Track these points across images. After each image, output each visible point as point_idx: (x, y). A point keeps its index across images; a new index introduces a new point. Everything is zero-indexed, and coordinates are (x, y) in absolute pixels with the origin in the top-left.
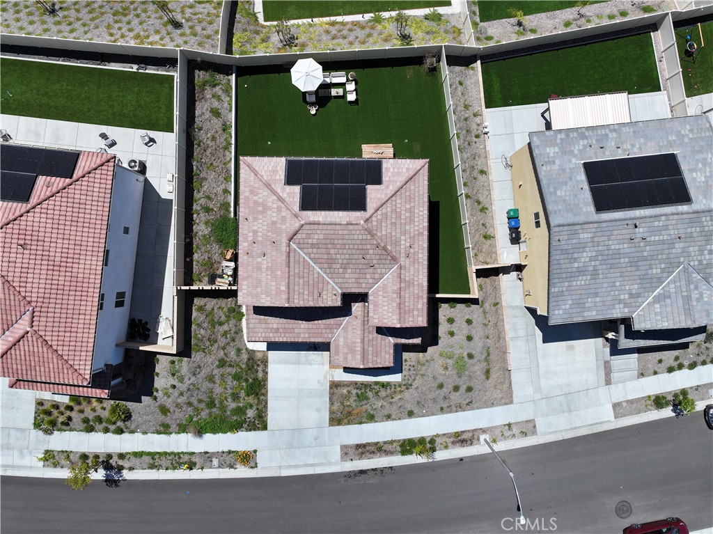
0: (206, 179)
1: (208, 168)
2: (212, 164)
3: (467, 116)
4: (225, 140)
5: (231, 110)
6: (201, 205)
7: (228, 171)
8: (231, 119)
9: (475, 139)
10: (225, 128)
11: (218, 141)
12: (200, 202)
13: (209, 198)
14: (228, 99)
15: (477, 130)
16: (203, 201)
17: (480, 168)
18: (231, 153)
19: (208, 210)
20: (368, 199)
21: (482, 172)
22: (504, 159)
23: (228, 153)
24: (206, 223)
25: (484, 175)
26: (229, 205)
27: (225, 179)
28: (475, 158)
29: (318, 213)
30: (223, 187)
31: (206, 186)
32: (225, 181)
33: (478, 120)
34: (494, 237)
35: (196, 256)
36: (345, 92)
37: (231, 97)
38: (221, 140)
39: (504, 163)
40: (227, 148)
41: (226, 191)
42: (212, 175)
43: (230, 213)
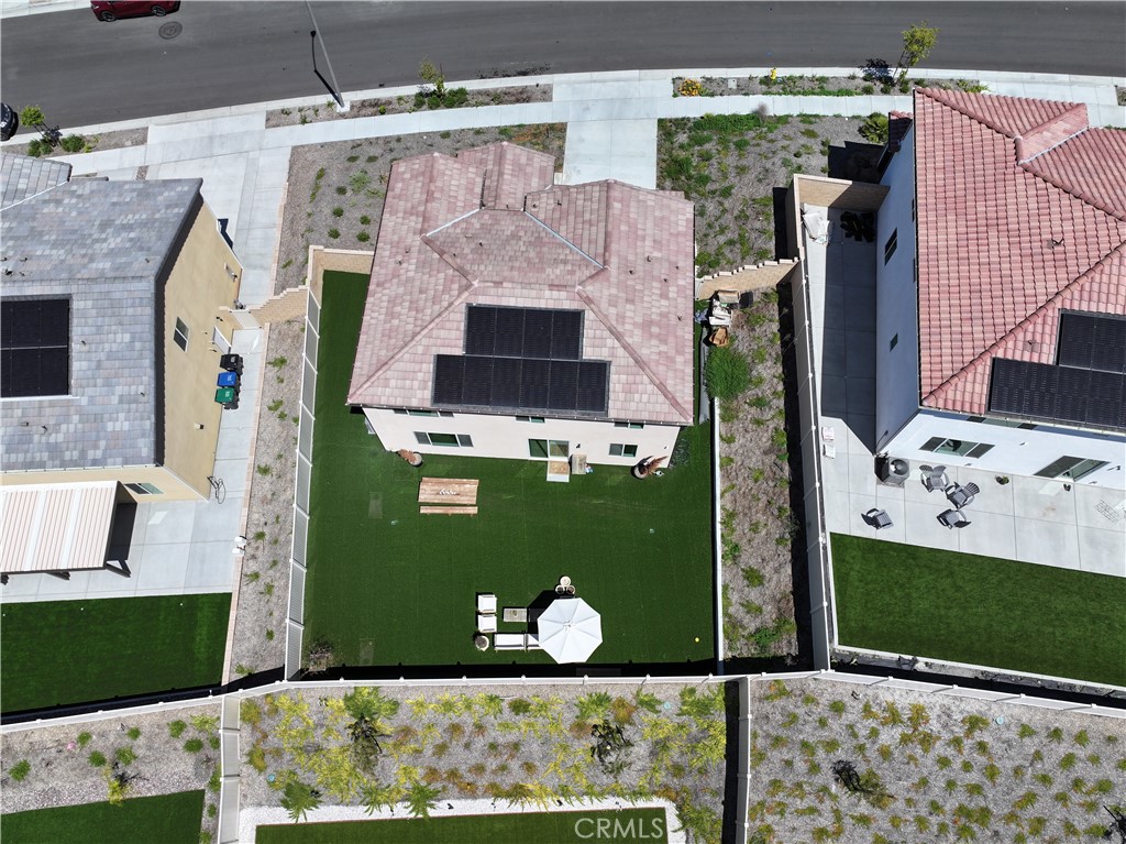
0: (765, 453)
1: (762, 473)
2: (756, 481)
3: (271, 572)
4: (733, 530)
5: (725, 587)
6: (770, 408)
7: (726, 475)
8: (724, 571)
9: (266, 530)
10: (734, 552)
11: (747, 526)
12: (772, 412)
13: (758, 422)
14: (731, 610)
15: (257, 548)
16: (768, 415)
17: (268, 477)
18: (723, 508)
19: (759, 403)
20: (462, 326)
21: (265, 471)
22: (221, 496)
23: (728, 506)
24: (761, 381)
25: (263, 465)
26: (723, 419)
27: (732, 460)
28: (273, 494)
29: (551, 305)
30: (735, 446)
31: (765, 441)
32: (731, 456)
33: (253, 567)
34: (270, 363)
35: (775, 327)
36: (500, 615)
37: (725, 614)
38: (742, 526)
39: (222, 489)
40: (730, 516)
41: (728, 440)
42: (755, 461)
43: (721, 406)
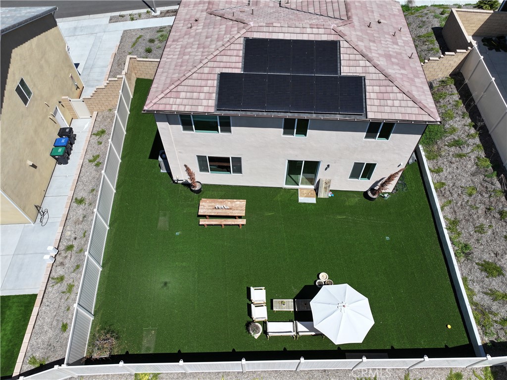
0: (473, 175)
1: (474, 188)
2: (470, 195)
4: (459, 234)
6: (468, 145)
7: (441, 195)
8: (460, 267)
10: (465, 251)
11: (471, 229)
12: (470, 148)
13: (460, 156)
16: (467, 150)
17: (82, 206)
18: (444, 217)
19: (457, 143)
20: (241, 53)
21: (80, 201)
23: (449, 216)
24: (454, 130)
26: (428, 158)
27: (443, 184)
30: (445, 173)
31: (471, 166)
32: (443, 181)
33: (59, 271)
34: (94, 134)
38: (467, 231)
40: (453, 224)
41: (437, 171)
42: (465, 181)
43: (424, 150)
